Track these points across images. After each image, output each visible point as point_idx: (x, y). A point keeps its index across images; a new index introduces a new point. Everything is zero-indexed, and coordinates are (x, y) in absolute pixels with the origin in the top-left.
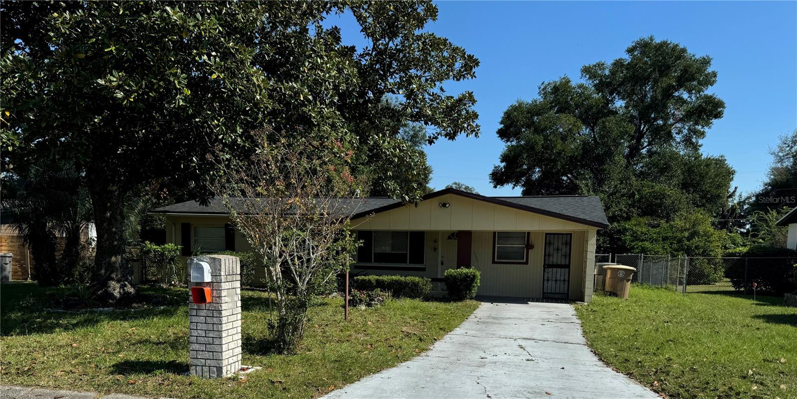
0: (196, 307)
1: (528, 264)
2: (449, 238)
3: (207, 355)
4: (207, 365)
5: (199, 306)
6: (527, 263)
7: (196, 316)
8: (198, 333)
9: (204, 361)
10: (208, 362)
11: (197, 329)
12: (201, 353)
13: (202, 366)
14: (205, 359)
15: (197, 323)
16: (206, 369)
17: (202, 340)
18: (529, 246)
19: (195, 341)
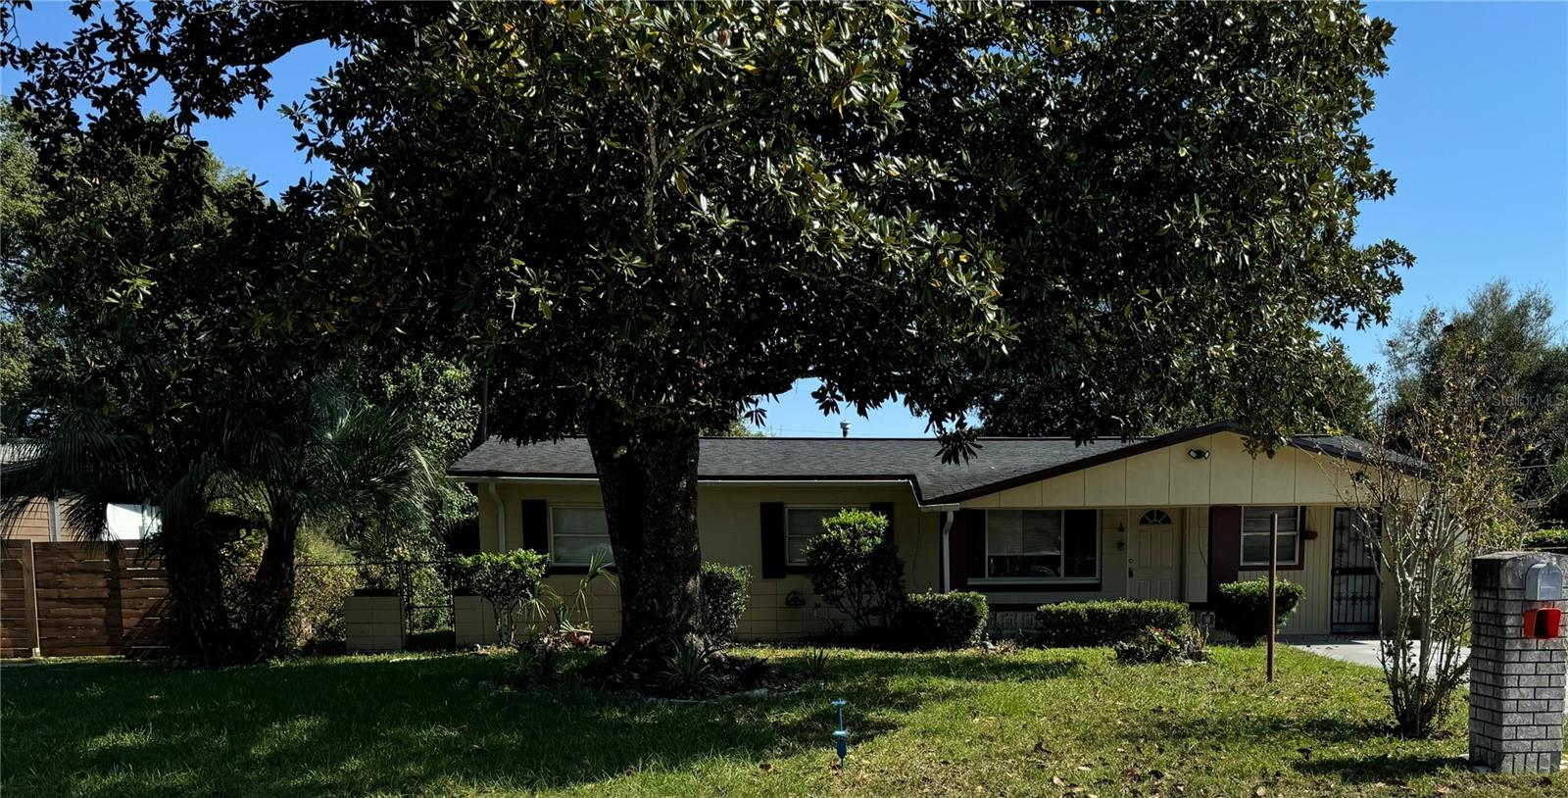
0: (1519, 647)
1: (1302, 569)
2: (1144, 521)
3: (1535, 732)
4: (1535, 749)
5: (1525, 645)
6: (1300, 567)
7: (1520, 662)
8: (1521, 694)
9: (1529, 743)
10: (1538, 745)
11: (1519, 687)
12: (1524, 729)
13: (1526, 753)
14: (1532, 740)
15: (1519, 675)
16: (1532, 758)
17: (1528, 705)
18: (1307, 535)
19: (1514, 709)
